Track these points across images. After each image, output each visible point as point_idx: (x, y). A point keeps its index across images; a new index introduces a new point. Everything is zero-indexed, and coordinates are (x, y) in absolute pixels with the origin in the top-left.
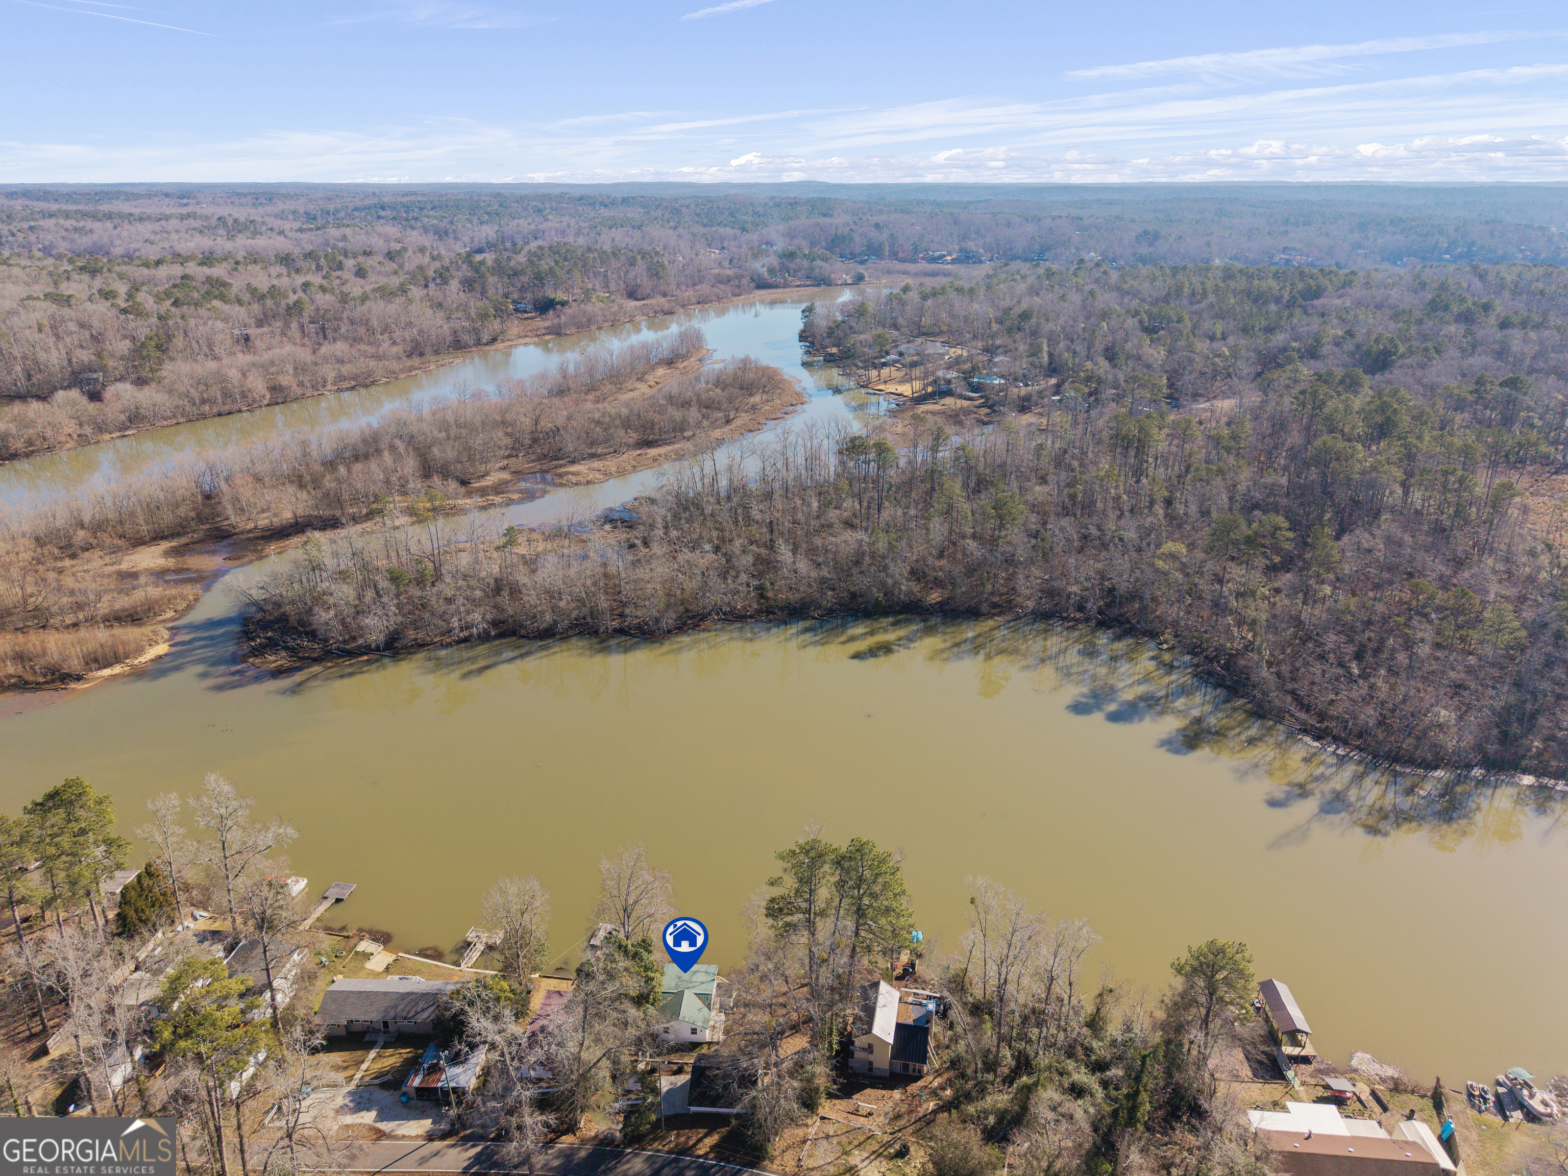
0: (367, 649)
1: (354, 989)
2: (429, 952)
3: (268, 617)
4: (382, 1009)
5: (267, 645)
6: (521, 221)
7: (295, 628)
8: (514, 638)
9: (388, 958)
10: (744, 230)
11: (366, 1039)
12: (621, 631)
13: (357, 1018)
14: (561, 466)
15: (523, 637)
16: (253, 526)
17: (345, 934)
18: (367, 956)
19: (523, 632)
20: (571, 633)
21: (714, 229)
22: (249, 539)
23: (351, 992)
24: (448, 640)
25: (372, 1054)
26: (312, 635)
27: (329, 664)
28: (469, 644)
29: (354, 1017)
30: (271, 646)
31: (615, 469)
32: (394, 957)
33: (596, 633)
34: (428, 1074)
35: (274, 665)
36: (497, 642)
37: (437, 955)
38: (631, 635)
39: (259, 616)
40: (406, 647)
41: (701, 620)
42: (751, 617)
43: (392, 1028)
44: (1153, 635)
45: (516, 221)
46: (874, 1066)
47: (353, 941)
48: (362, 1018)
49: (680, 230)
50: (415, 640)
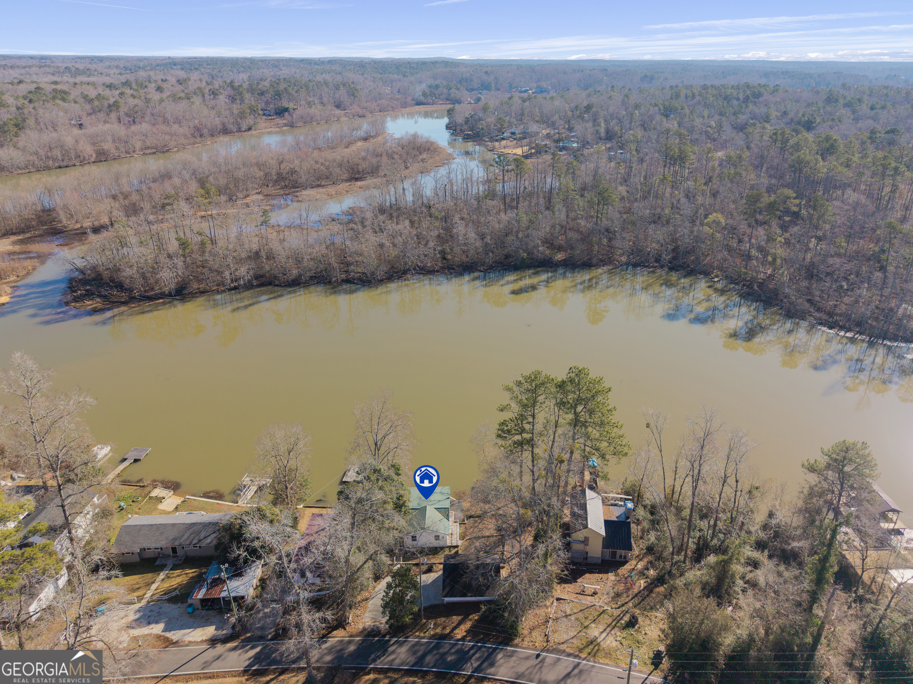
0: (162, 295)
1: (146, 523)
2: (212, 494)
3: (87, 277)
4: (171, 538)
5: (86, 295)
6: (265, 71)
7: (107, 283)
8: (270, 287)
9: (177, 500)
10: (405, 76)
11: (157, 563)
12: (347, 281)
13: (149, 546)
14: (297, 192)
15: (277, 286)
16: (79, 226)
17: (142, 484)
18: (160, 500)
19: (277, 282)
20: (311, 282)
21: (386, 75)
22: (76, 234)
23: (144, 525)
24: (223, 289)
25: (162, 575)
26: (120, 286)
27: (133, 305)
28: (238, 291)
29: (146, 545)
30: (89, 295)
31: (334, 192)
32: (182, 499)
33: (330, 282)
34: (211, 588)
35: (91, 307)
36: (258, 289)
37: (219, 496)
38: (355, 283)
39: (80, 277)
40: (191, 293)
41: (402, 274)
42: (438, 271)
43: (180, 552)
44: (706, 274)
45: (261, 71)
46: (589, 555)
47: (147, 489)
48: (153, 546)
49: (366, 76)
50: (198, 289)
